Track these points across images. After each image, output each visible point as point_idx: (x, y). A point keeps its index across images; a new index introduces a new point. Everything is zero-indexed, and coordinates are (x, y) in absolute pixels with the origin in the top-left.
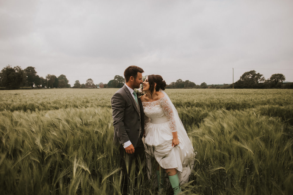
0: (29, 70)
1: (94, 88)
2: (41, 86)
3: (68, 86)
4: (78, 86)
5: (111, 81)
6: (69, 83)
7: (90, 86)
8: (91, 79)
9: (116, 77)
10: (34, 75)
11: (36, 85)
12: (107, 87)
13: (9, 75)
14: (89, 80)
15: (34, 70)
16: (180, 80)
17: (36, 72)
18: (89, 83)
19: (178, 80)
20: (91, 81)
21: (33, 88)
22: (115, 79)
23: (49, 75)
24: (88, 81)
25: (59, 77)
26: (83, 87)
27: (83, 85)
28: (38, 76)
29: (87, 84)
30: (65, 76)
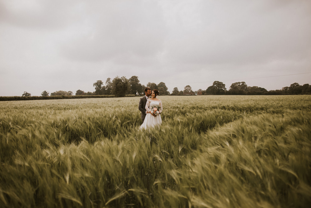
0: (133, 79)
1: (191, 95)
2: (143, 93)
3: (167, 94)
4: (176, 93)
5: (209, 88)
6: (168, 91)
7: (188, 93)
8: (189, 86)
9: (215, 83)
10: (137, 84)
11: (138, 93)
12: (205, 94)
13: (118, 85)
14: (187, 86)
15: (138, 79)
16: (295, 83)
17: (139, 81)
18: (187, 90)
19: (293, 84)
20: (189, 88)
21: (136, 96)
22: (214, 85)
23: (149, 83)
24: (186, 88)
25: (159, 85)
26: (181, 94)
27: (182, 92)
28: (140, 84)
29: (185, 91)
30: (164, 84)
